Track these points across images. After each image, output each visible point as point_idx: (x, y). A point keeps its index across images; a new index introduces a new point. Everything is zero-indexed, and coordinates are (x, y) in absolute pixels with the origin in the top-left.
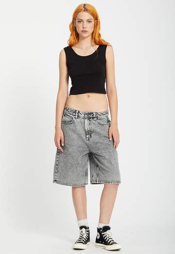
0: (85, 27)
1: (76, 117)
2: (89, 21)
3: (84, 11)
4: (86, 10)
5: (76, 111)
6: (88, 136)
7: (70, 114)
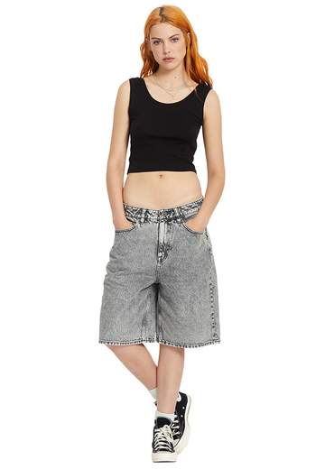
0: (167, 51)
1: (142, 220)
2: (174, 39)
3: (161, 22)
4: (165, 19)
5: (141, 209)
6: (160, 254)
7: (132, 216)
